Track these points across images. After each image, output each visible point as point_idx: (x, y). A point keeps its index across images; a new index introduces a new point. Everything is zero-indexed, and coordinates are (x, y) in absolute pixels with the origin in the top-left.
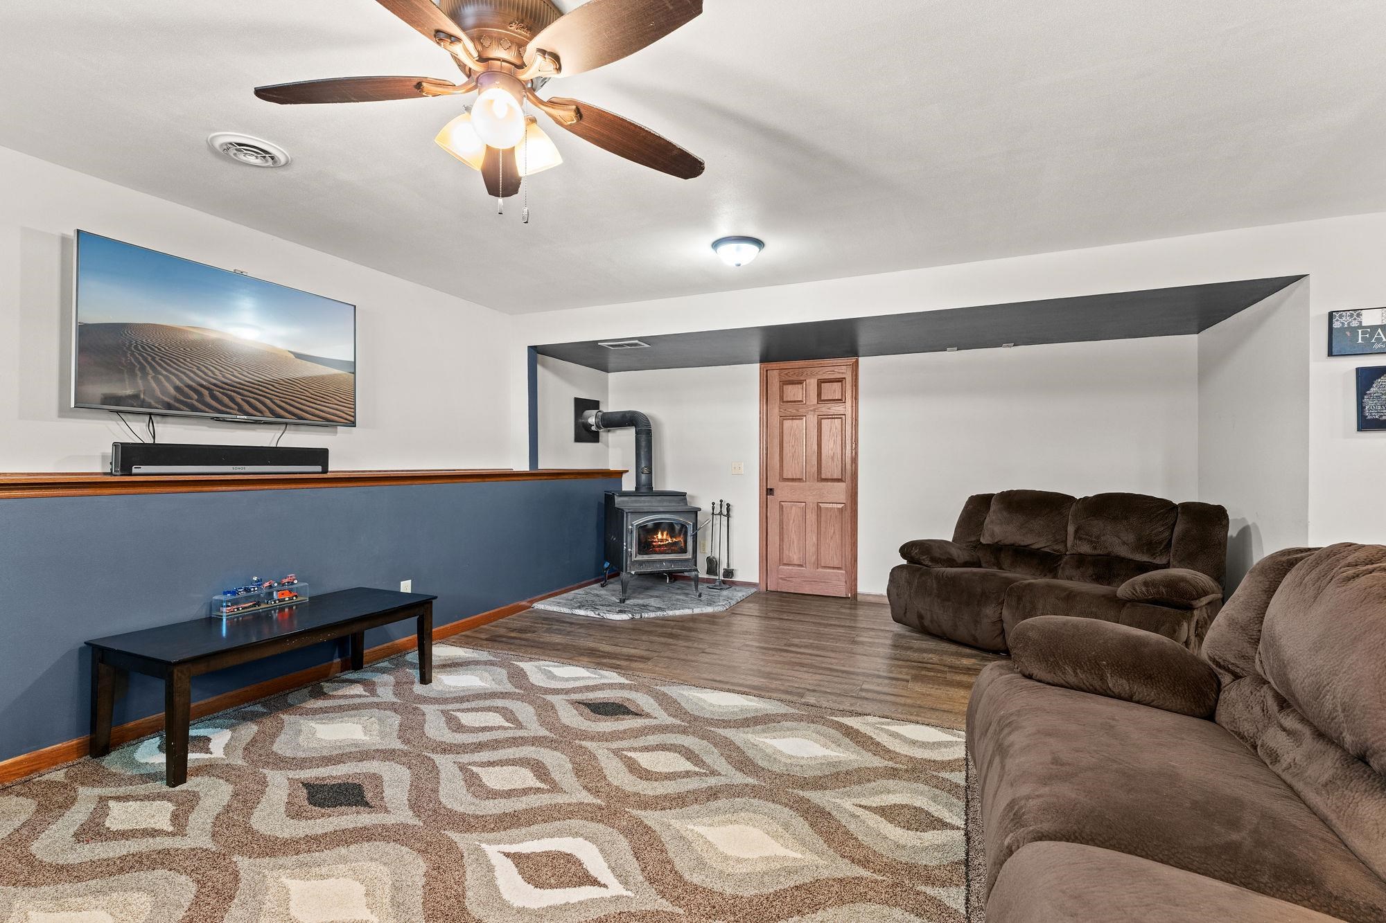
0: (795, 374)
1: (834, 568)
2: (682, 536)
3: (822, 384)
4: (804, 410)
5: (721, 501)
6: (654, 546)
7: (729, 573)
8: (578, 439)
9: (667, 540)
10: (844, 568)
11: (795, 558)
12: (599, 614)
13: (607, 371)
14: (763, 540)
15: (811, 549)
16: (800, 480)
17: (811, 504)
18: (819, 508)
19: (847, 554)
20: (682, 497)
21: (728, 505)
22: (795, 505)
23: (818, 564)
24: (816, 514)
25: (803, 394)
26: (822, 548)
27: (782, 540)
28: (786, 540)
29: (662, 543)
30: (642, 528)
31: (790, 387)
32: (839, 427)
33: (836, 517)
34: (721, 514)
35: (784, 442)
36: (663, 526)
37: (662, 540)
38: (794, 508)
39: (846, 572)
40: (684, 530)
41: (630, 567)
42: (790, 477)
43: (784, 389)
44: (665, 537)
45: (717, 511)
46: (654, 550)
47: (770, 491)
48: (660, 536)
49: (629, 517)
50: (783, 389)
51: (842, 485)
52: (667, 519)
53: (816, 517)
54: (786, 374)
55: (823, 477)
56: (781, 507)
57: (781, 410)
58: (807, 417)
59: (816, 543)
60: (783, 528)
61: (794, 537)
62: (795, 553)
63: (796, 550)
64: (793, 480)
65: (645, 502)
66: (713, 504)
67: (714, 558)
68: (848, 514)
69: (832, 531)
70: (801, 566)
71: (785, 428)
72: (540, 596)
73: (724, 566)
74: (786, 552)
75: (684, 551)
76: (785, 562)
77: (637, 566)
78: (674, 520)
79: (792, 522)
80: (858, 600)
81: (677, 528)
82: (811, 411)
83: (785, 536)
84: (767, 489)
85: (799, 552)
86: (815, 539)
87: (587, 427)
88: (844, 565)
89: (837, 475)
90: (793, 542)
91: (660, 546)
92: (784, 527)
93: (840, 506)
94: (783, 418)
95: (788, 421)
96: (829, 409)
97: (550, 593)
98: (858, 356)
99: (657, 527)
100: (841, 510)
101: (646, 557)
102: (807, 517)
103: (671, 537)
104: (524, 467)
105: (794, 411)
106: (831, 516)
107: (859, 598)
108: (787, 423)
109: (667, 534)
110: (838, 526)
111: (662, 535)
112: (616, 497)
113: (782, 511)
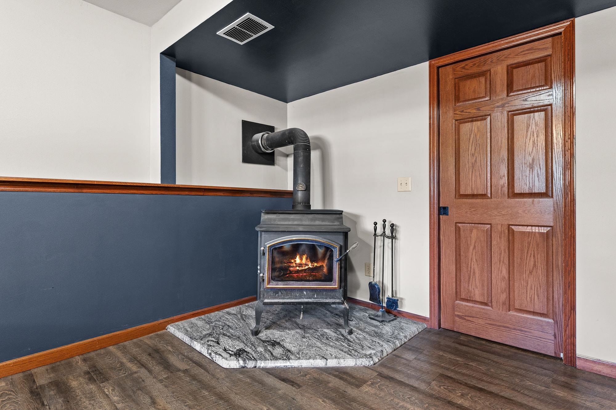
0: (475, 64)
1: (534, 313)
2: (326, 261)
3: (515, 70)
4: (488, 108)
5: (384, 221)
6: (291, 272)
7: (393, 303)
8: (246, 159)
9: (306, 265)
10: (551, 315)
11: (477, 295)
12: (210, 354)
13: (286, 101)
14: (434, 268)
15: (499, 284)
16: (484, 196)
17: (499, 227)
18: (511, 232)
19: (556, 296)
20: (338, 216)
21: (392, 226)
22: (477, 228)
23: (509, 305)
24: (506, 238)
25: (486, 88)
26: (516, 285)
27: (458, 269)
28: (464, 269)
29: (301, 269)
30: (277, 249)
31: (468, 82)
32: (542, 124)
33: (538, 245)
34: (384, 235)
35: (461, 151)
36: (303, 248)
37: (300, 265)
38: (475, 231)
39: (556, 322)
40: (328, 254)
41: (264, 295)
42: (469, 192)
43: (461, 87)
44: (304, 261)
45: (379, 231)
46: (291, 276)
47: (443, 211)
48: (298, 260)
49: (263, 236)
50: (459, 87)
51: (547, 202)
52: (308, 241)
53: (507, 244)
54: (463, 68)
55: (517, 191)
56: (458, 230)
57: (457, 112)
58: (493, 115)
59: (507, 277)
60: (460, 255)
61: (476, 267)
62: (477, 288)
63: (478, 284)
64: (473, 196)
65: (294, 220)
66: (376, 224)
67: (376, 284)
68: (558, 240)
69: (532, 263)
70: (486, 304)
71: (462, 133)
72: (179, 316)
73: (388, 294)
74: (464, 284)
75: (329, 278)
76: (463, 297)
77: (271, 293)
78: (316, 241)
79: (471, 248)
80: (578, 367)
81: (321, 251)
82: (498, 107)
83: (464, 266)
84: (439, 208)
85: (483, 285)
86: (505, 272)
87: (256, 148)
88: (551, 311)
89: (540, 186)
90: (474, 273)
91: (298, 271)
92: (462, 253)
93: (544, 230)
94: (460, 121)
95: (467, 124)
96: (526, 100)
97: (194, 312)
98: (574, 16)
99: (296, 248)
100: (547, 237)
101: (281, 285)
102: (494, 243)
103: (312, 261)
104: (155, 179)
105: (475, 111)
106: (529, 243)
107: (579, 363)
108: (466, 128)
109: (307, 259)
110: (541, 258)
111: (301, 259)
112: (262, 214)
113: (459, 234)
